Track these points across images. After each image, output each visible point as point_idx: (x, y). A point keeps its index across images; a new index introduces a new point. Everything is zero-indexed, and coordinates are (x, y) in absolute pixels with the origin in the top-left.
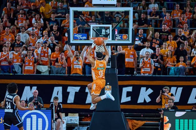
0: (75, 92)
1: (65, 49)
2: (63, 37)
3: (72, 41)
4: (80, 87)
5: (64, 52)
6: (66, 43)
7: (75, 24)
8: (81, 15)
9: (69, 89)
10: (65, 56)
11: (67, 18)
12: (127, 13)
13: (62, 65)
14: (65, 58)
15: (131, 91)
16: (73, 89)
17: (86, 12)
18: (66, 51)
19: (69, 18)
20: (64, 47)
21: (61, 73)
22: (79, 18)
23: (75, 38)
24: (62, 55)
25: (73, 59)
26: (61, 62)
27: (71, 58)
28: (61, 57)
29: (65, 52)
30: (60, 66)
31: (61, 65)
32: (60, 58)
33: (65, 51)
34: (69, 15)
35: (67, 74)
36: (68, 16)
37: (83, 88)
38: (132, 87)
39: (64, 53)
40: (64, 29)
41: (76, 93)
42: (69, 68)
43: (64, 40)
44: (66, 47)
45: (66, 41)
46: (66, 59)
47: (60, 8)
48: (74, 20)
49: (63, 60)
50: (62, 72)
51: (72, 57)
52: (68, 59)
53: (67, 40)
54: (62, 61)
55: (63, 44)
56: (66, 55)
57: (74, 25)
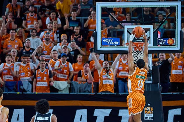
0: (104, 117)
1: (90, 58)
2: (88, 42)
3: (100, 48)
4: (111, 110)
5: (89, 62)
6: (91, 51)
7: (104, 25)
8: (112, 12)
9: (97, 113)
10: (90, 68)
11: (93, 17)
12: (173, 9)
13: (87, 80)
14: (90, 71)
15: (180, 114)
16: (101, 112)
17: (118, 8)
18: (91, 61)
19: (95, 17)
20: (89, 56)
21: (85, 91)
22: (108, 16)
24: (86, 66)
25: (101, 72)
26: (85, 76)
27: (99, 71)
28: (86, 69)
29: (90, 62)
30: (84, 81)
31: (85, 80)
32: (84, 70)
33: (90, 61)
34: (95, 13)
35: (94, 92)
36: (94, 14)
37: (115, 111)
38: (181, 109)
39: (89, 64)
40: (89, 32)
41: (106, 117)
43: (88, 47)
44: (92, 55)
45: (91, 48)
46: (92, 73)
47: (83, 3)
48: (102, 19)
49: (88, 74)
50: (86, 89)
51: (99, 69)
52: (94, 72)
53: (93, 47)
54: (86, 75)
55: (87, 52)
56: (91, 67)
57: (102, 25)
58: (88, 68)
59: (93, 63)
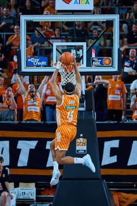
0: (29, 150)
1: (13, 81)
2: (10, 62)
3: (24, 69)
4: (37, 141)
5: (11, 85)
6: (15, 73)
7: (29, 42)
8: (38, 27)
9: (21, 145)
10: (13, 92)
11: (16, 33)
12: (110, 24)
13: (9, 106)
14: (13, 96)
15: (118, 147)
16: (26, 143)
17: (46, 22)
18: (15, 84)
19: (18, 33)
20: (11, 78)
21: (7, 120)
22: (34, 31)
23: (29, 64)
24: (8, 91)
25: (26, 97)
26: (7, 102)
27: (23, 96)
28: (8, 93)
29: (13, 86)
30: (6, 108)
31: (7, 106)
32: (5, 95)
33: (13, 84)
34: (19, 27)
35: (17, 121)
36: (18, 29)
37: (42, 142)
38: (118, 141)
39: (12, 87)
40: (12, 50)
41: (31, 150)
42: (20, 111)
43: (11, 67)
44: (15, 77)
45: (14, 69)
46: (15, 97)
47: (5, 17)
48: (27, 35)
49: (11, 99)
50: (8, 117)
51: (24, 93)
52: (18, 97)
53: (17, 68)
54: (8, 100)
55: (9, 74)
56: (15, 91)
57: (27, 43)
58: (10, 93)
59: (16, 86)
